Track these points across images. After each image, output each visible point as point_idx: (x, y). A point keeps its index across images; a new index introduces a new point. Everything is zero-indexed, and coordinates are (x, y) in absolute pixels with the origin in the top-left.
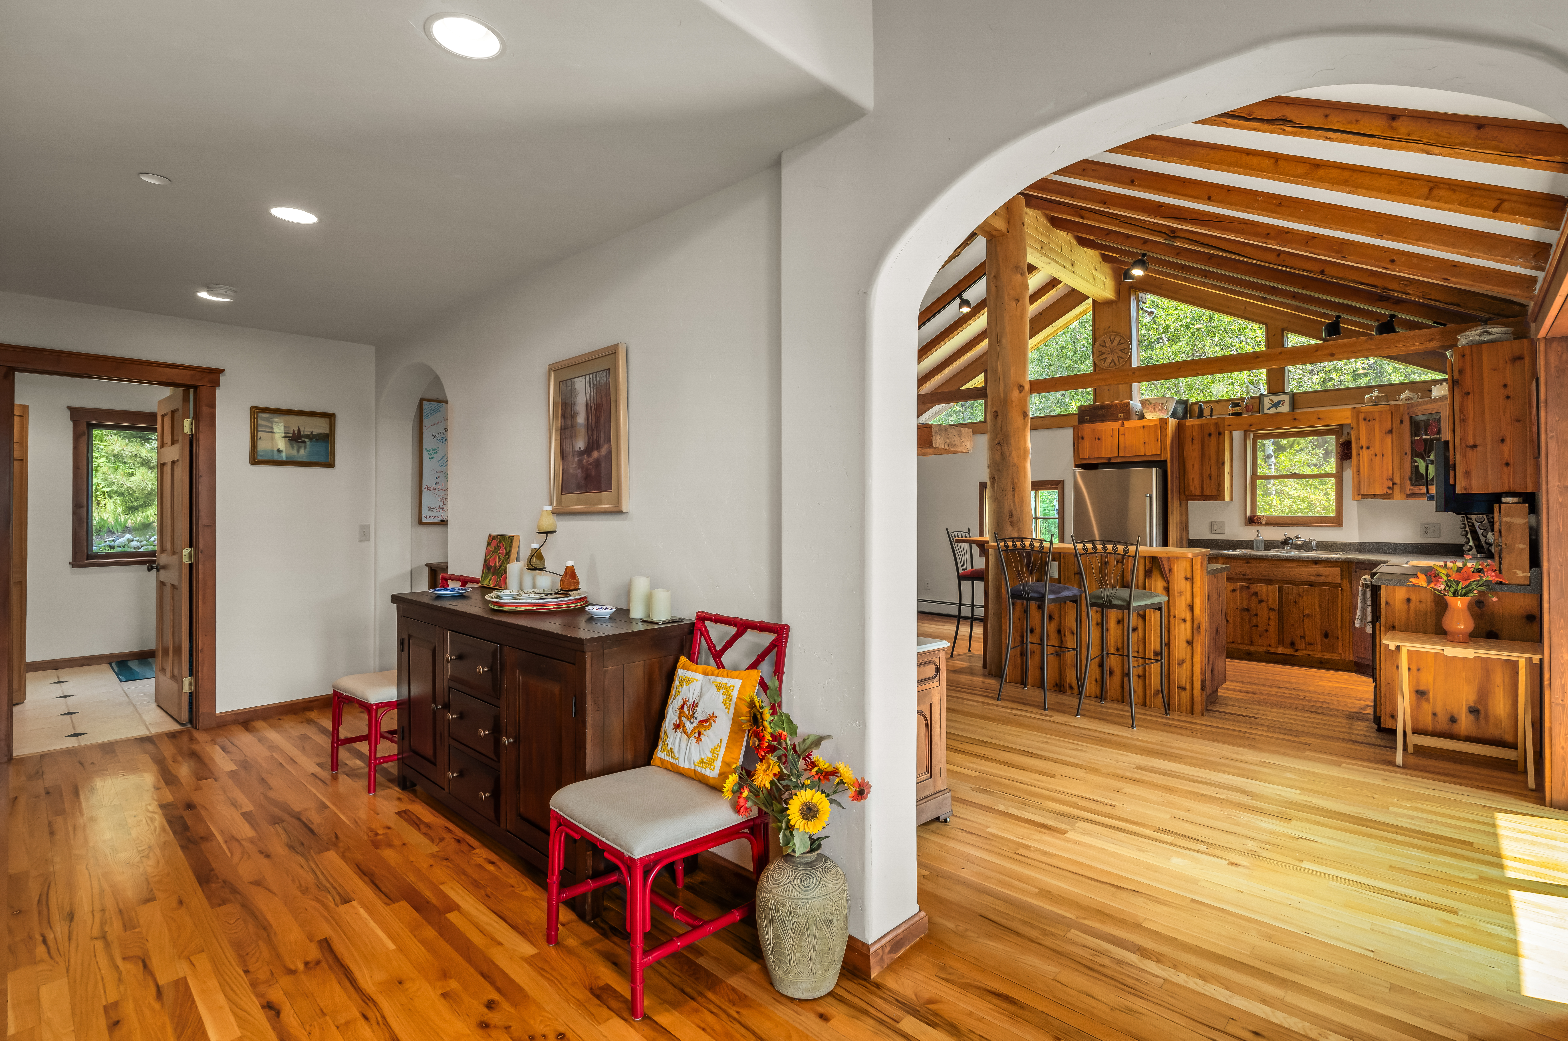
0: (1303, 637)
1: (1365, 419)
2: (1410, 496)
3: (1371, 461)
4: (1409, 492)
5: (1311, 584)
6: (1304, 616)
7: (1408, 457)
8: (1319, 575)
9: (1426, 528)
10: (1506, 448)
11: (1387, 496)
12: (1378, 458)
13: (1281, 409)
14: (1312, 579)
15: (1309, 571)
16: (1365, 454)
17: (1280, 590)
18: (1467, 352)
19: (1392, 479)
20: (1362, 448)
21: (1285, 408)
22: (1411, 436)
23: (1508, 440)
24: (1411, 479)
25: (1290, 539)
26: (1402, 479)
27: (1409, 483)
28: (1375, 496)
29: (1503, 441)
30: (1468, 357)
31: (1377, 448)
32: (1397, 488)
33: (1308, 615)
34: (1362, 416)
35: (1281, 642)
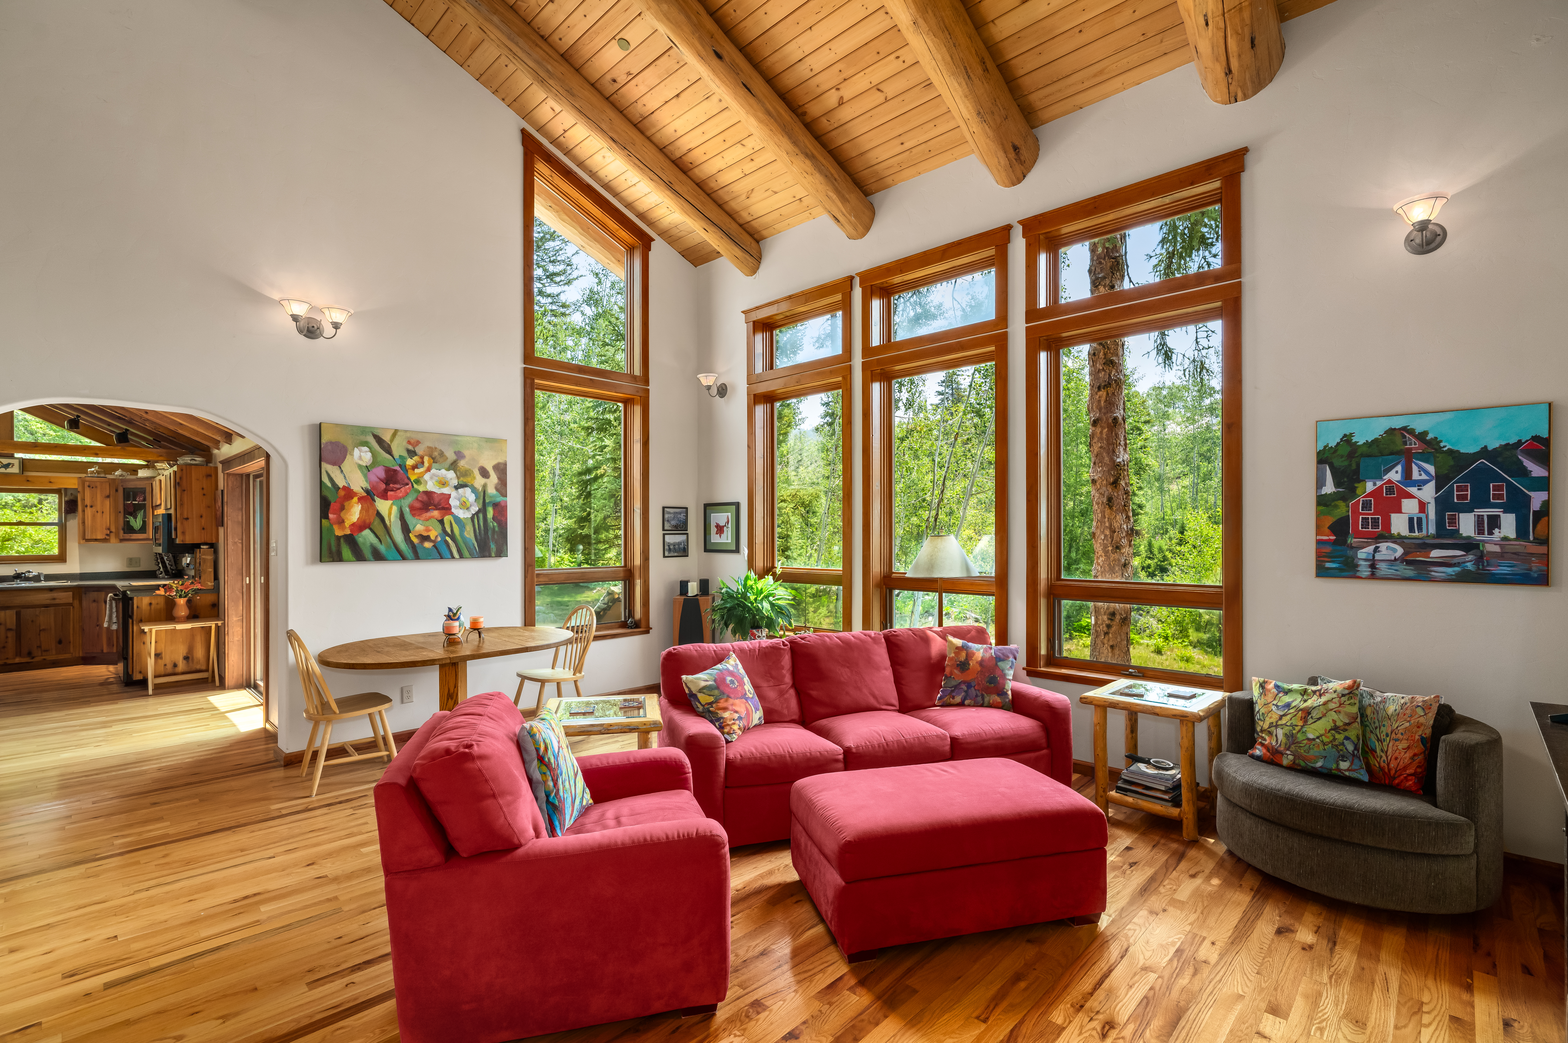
0: (39, 647)
1: (89, 486)
2: (122, 540)
3: (94, 516)
4: (122, 538)
5: (46, 606)
6: (40, 631)
7: (121, 515)
8: (54, 599)
9: (131, 561)
10: (203, 520)
11: (105, 540)
12: (99, 514)
13: (9, 470)
14: (48, 602)
15: (44, 598)
16: (89, 511)
17: (18, 614)
18: (184, 468)
19: (109, 529)
20: (87, 506)
21: (15, 470)
22: (124, 501)
23: (204, 516)
24: (123, 529)
25: (23, 573)
26: (117, 528)
27: (122, 532)
28: (96, 540)
29: (201, 516)
30: (184, 471)
31: (99, 507)
32: (113, 535)
33: (44, 630)
34: (87, 484)
35: (18, 653)
